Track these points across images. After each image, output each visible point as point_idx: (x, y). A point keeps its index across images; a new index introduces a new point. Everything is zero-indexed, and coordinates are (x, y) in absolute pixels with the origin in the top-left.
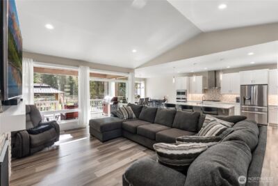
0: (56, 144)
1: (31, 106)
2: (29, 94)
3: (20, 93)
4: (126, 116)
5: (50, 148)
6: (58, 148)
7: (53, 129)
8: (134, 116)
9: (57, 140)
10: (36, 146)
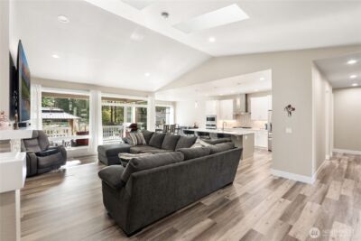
0: (62, 167)
1: (39, 132)
2: (37, 119)
3: (28, 118)
4: (135, 142)
5: (57, 171)
6: (64, 170)
7: (59, 153)
8: (144, 142)
9: (63, 163)
10: (43, 167)
